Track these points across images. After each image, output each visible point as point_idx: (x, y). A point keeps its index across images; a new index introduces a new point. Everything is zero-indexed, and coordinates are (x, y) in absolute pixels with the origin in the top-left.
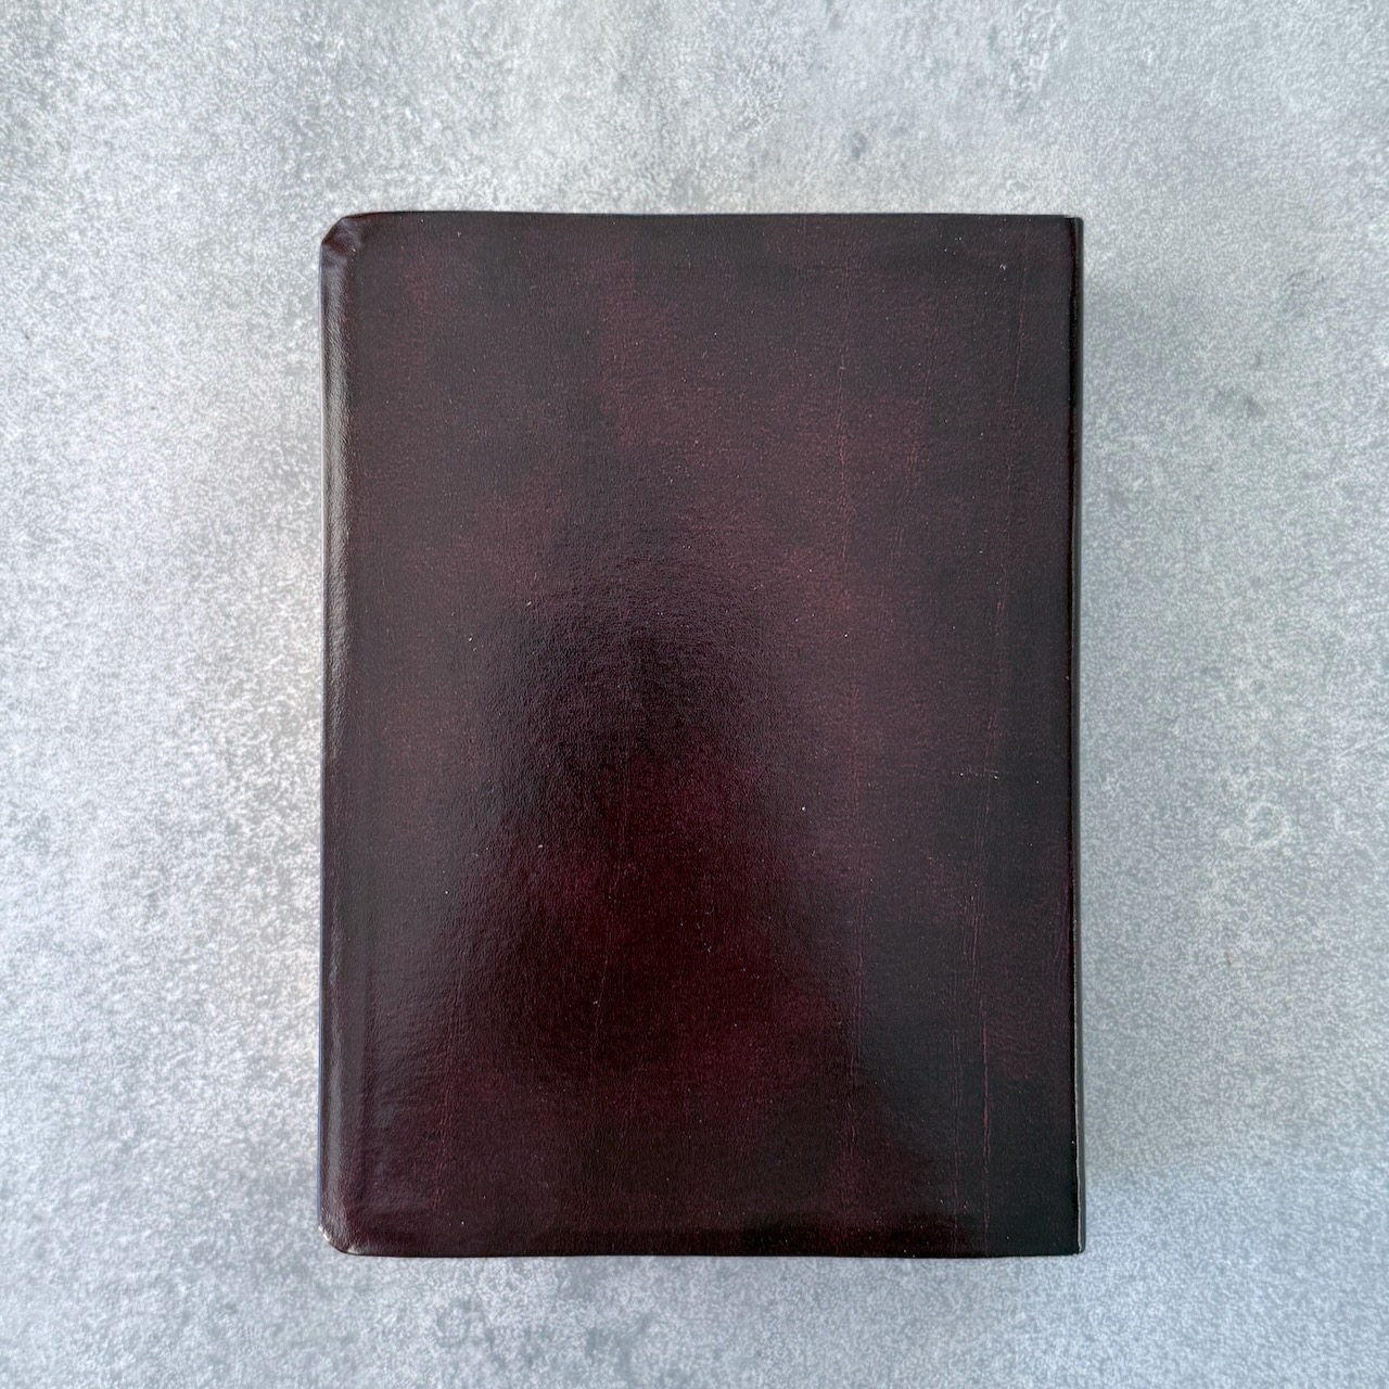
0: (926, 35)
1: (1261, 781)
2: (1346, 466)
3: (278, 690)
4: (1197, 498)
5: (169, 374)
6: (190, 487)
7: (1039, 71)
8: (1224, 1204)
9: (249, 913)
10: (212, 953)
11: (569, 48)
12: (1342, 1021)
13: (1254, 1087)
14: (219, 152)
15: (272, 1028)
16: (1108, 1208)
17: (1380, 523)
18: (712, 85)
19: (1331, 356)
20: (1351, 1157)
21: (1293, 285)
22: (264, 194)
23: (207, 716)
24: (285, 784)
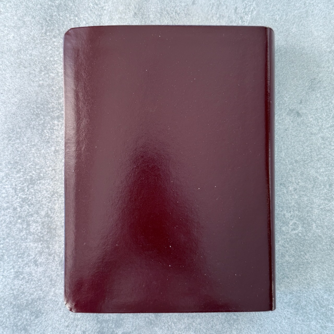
0: (218, 8)
1: (294, 215)
2: (323, 132)
3: (30, 172)
4: (282, 138)
5: (7, 85)
6: (10, 116)
7: (247, 20)
8: (277, 329)
9: (18, 232)
10: (7, 242)
11: (121, 5)
12: (312, 281)
13: (287, 298)
14: (25, 26)
15: (22, 264)
16: (245, 328)
17: (331, 148)
18: (159, 17)
19: (321, 102)
20: (312, 318)
21: (312, 82)
22: (36, 38)
23: (10, 178)
24: (30, 198)
